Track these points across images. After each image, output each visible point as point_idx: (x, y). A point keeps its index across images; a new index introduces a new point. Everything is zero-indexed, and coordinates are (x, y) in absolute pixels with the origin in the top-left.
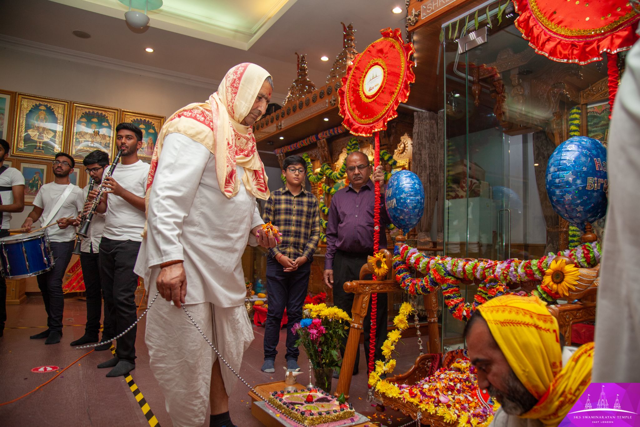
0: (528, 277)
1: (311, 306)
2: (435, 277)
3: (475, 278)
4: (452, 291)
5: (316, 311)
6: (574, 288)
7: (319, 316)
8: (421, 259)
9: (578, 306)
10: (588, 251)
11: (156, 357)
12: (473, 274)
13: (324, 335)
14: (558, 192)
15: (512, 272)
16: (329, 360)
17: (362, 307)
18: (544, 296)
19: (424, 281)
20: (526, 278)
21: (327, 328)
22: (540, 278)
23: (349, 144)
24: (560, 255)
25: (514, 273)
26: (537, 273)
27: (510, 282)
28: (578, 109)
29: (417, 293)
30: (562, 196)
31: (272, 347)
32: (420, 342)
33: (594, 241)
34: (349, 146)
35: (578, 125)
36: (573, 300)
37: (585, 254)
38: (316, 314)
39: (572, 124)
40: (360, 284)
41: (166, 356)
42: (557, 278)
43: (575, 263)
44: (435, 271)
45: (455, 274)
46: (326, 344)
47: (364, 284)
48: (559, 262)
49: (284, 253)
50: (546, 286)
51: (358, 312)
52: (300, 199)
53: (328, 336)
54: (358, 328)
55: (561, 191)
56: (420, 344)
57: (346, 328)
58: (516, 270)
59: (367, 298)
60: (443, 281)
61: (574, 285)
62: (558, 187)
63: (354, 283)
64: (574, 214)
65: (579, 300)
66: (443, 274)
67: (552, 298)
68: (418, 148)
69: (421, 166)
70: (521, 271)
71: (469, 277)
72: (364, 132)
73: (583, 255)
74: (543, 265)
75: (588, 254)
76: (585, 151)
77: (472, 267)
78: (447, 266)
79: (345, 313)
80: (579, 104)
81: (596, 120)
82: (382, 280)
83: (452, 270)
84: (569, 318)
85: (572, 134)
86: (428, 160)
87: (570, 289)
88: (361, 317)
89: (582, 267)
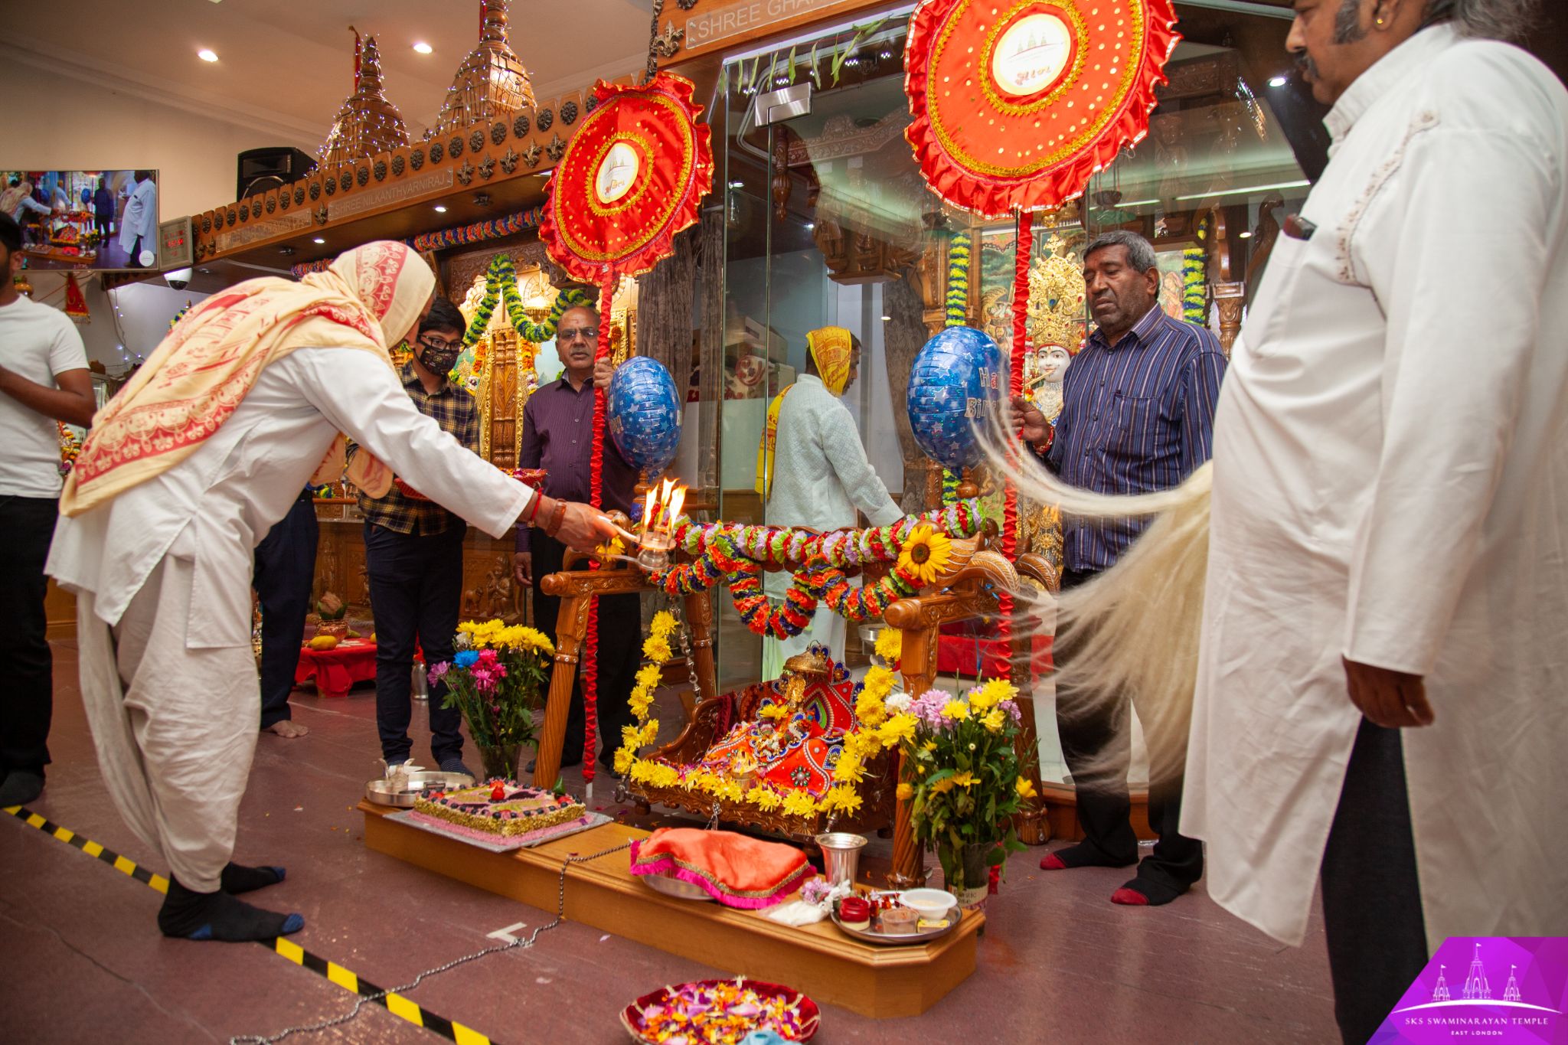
0: (876, 555)
1: (470, 625)
2: (716, 561)
3: (788, 559)
4: (747, 584)
5: (483, 636)
6: (943, 570)
7: (489, 645)
8: (689, 528)
9: (949, 597)
10: (965, 512)
11: (188, 740)
12: (785, 552)
13: (504, 681)
14: (923, 418)
15: (849, 547)
16: (514, 729)
17: (577, 623)
18: (900, 584)
19: (694, 568)
20: (872, 557)
21: (508, 669)
22: (894, 557)
23: (493, 267)
24: (924, 519)
25: (853, 549)
26: (889, 548)
27: (846, 564)
28: (966, 236)
29: (681, 591)
30: (930, 425)
32: (693, 679)
33: (974, 496)
34: (492, 272)
35: (964, 269)
36: (941, 588)
37: (960, 517)
38: (485, 640)
39: (954, 266)
40: (573, 579)
41: (207, 735)
42: (920, 555)
43: (947, 532)
44: (716, 549)
45: (751, 553)
46: (506, 699)
47: (580, 579)
48: (923, 530)
50: (903, 569)
51: (569, 632)
52: (439, 403)
53: (511, 683)
54: (570, 663)
55: (928, 418)
56: (694, 682)
57: (544, 664)
58: (856, 545)
59: (585, 605)
60: (730, 566)
61: (944, 566)
62: (924, 410)
63: (562, 576)
64: (946, 455)
65: (951, 588)
66: (729, 555)
67: (911, 586)
68: (650, 290)
69: (658, 329)
70: (864, 545)
71: (777, 558)
73: (957, 519)
74: (899, 535)
75: (965, 516)
76: (967, 355)
77: (782, 541)
78: (738, 540)
79: (543, 636)
80: (966, 227)
81: (995, 260)
82: (612, 570)
83: (747, 547)
84: (936, 615)
85: (954, 284)
86: (671, 316)
87: (937, 572)
88: (577, 641)
89: (956, 537)
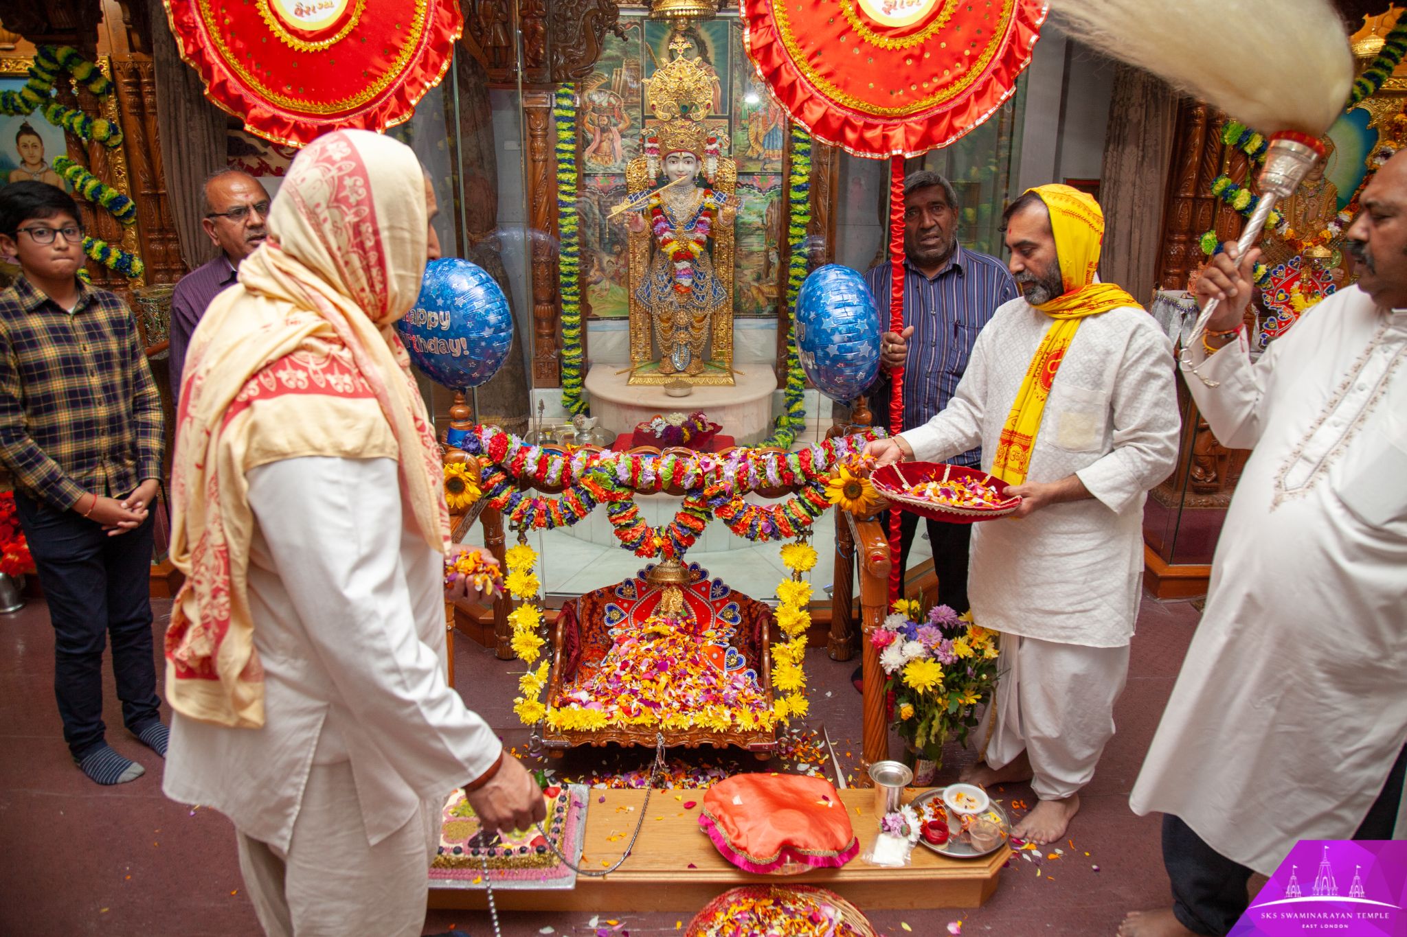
6: (873, 503)
15: (753, 475)
20: (780, 484)
22: (804, 484)
25: (757, 477)
26: (800, 477)
31: (91, 720)
42: (852, 492)
44: (594, 483)
45: (636, 484)
49: (88, 485)
52: (88, 318)
66: (609, 488)
70: (772, 474)
72: (294, 136)
